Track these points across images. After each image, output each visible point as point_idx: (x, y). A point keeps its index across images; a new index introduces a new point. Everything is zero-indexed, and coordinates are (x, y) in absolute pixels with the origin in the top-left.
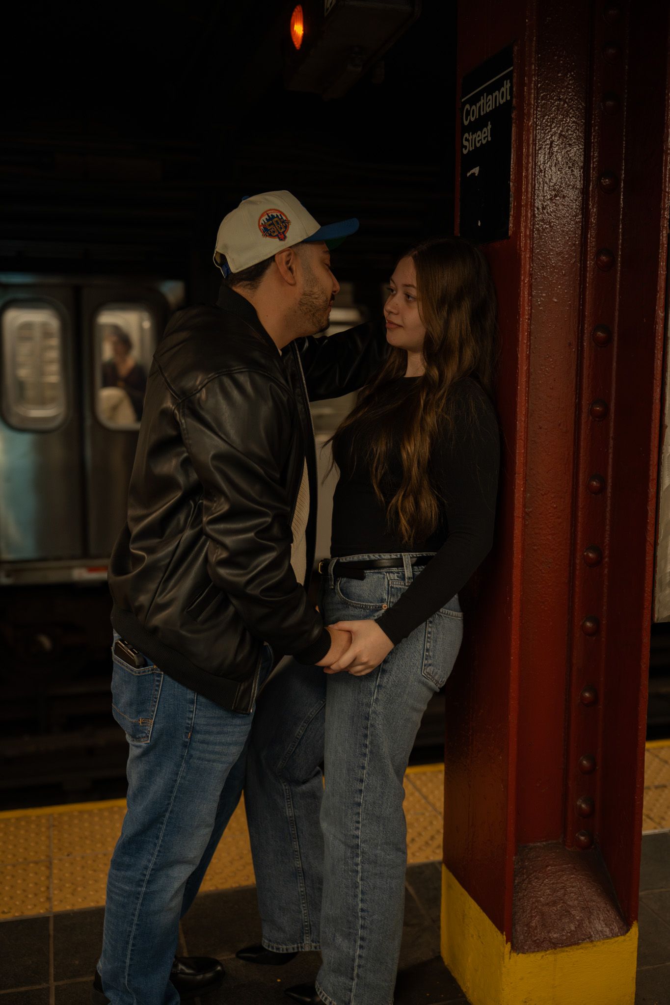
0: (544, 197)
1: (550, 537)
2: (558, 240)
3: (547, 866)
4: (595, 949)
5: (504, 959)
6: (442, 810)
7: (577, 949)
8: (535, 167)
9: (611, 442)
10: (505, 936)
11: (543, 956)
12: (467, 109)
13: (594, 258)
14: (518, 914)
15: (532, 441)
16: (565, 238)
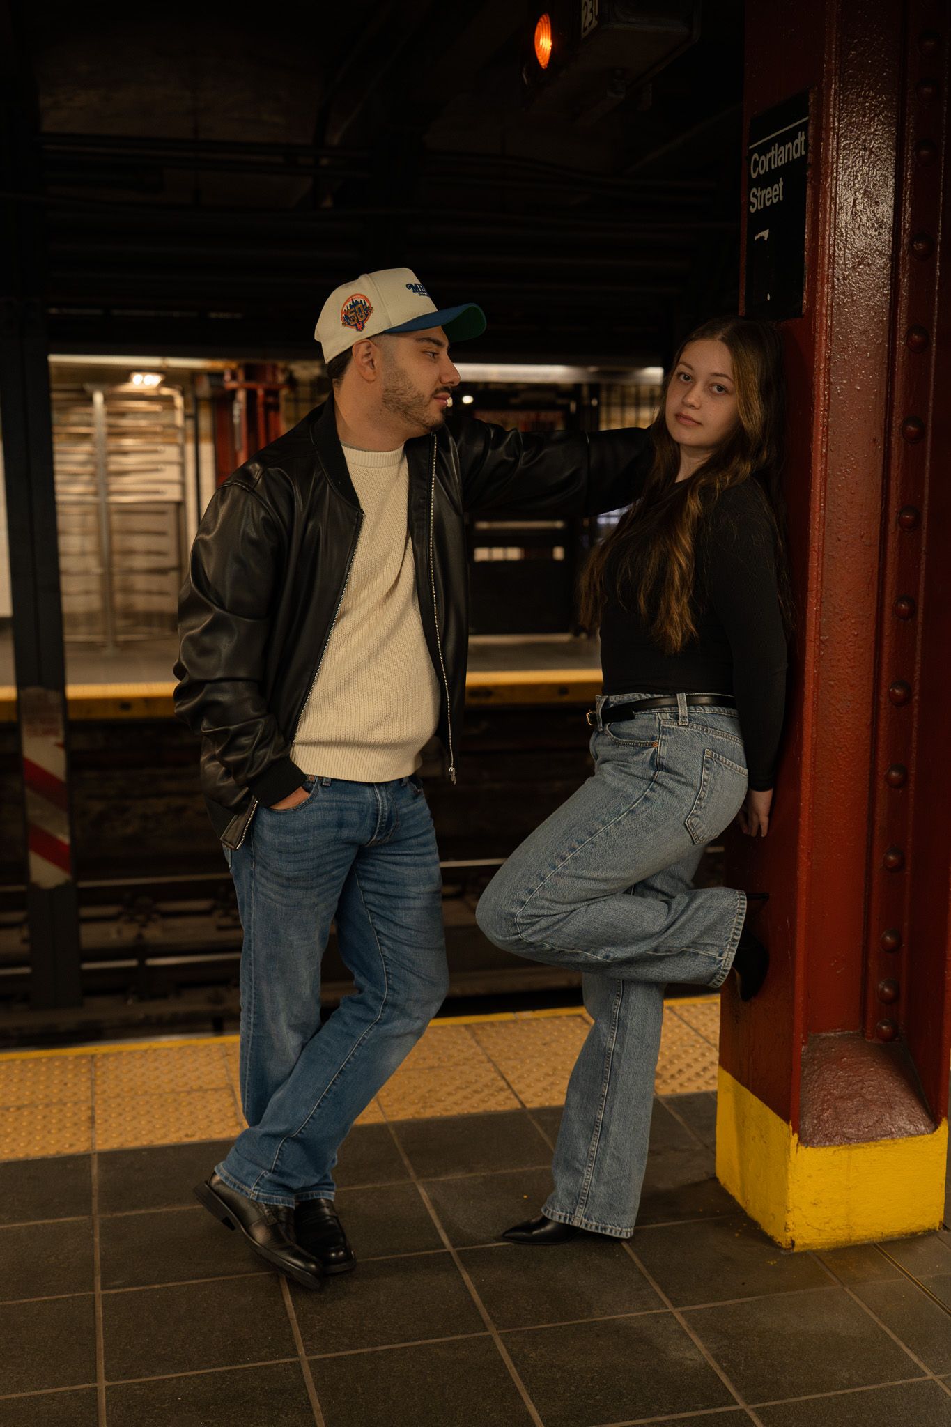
0: (846, 265)
1: (849, 671)
2: (862, 316)
3: (843, 1058)
4: (896, 1146)
5: (789, 1153)
6: (717, 1042)
7: (875, 1146)
8: (835, 230)
9: (924, 557)
10: (791, 1127)
11: (835, 1152)
12: (755, 159)
13: (904, 337)
14: (807, 1107)
15: (830, 555)
16: (870, 313)
